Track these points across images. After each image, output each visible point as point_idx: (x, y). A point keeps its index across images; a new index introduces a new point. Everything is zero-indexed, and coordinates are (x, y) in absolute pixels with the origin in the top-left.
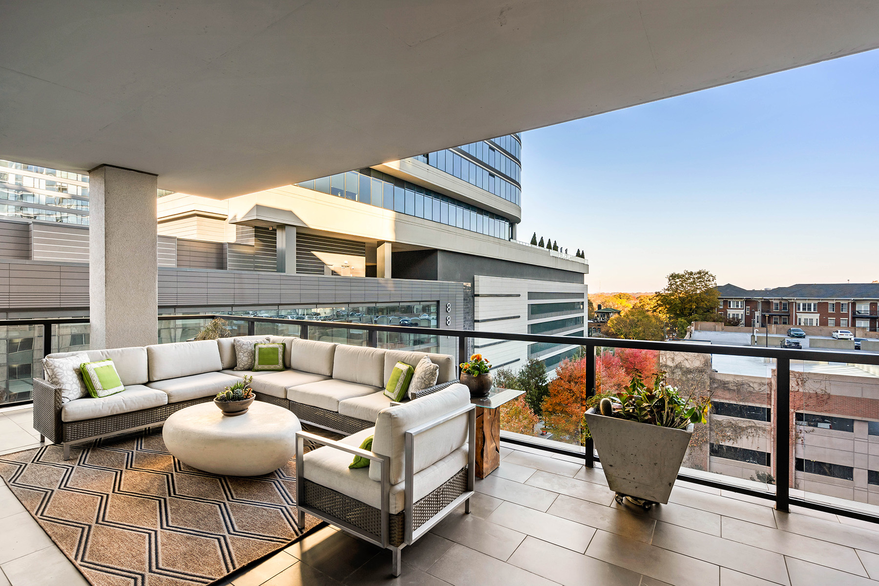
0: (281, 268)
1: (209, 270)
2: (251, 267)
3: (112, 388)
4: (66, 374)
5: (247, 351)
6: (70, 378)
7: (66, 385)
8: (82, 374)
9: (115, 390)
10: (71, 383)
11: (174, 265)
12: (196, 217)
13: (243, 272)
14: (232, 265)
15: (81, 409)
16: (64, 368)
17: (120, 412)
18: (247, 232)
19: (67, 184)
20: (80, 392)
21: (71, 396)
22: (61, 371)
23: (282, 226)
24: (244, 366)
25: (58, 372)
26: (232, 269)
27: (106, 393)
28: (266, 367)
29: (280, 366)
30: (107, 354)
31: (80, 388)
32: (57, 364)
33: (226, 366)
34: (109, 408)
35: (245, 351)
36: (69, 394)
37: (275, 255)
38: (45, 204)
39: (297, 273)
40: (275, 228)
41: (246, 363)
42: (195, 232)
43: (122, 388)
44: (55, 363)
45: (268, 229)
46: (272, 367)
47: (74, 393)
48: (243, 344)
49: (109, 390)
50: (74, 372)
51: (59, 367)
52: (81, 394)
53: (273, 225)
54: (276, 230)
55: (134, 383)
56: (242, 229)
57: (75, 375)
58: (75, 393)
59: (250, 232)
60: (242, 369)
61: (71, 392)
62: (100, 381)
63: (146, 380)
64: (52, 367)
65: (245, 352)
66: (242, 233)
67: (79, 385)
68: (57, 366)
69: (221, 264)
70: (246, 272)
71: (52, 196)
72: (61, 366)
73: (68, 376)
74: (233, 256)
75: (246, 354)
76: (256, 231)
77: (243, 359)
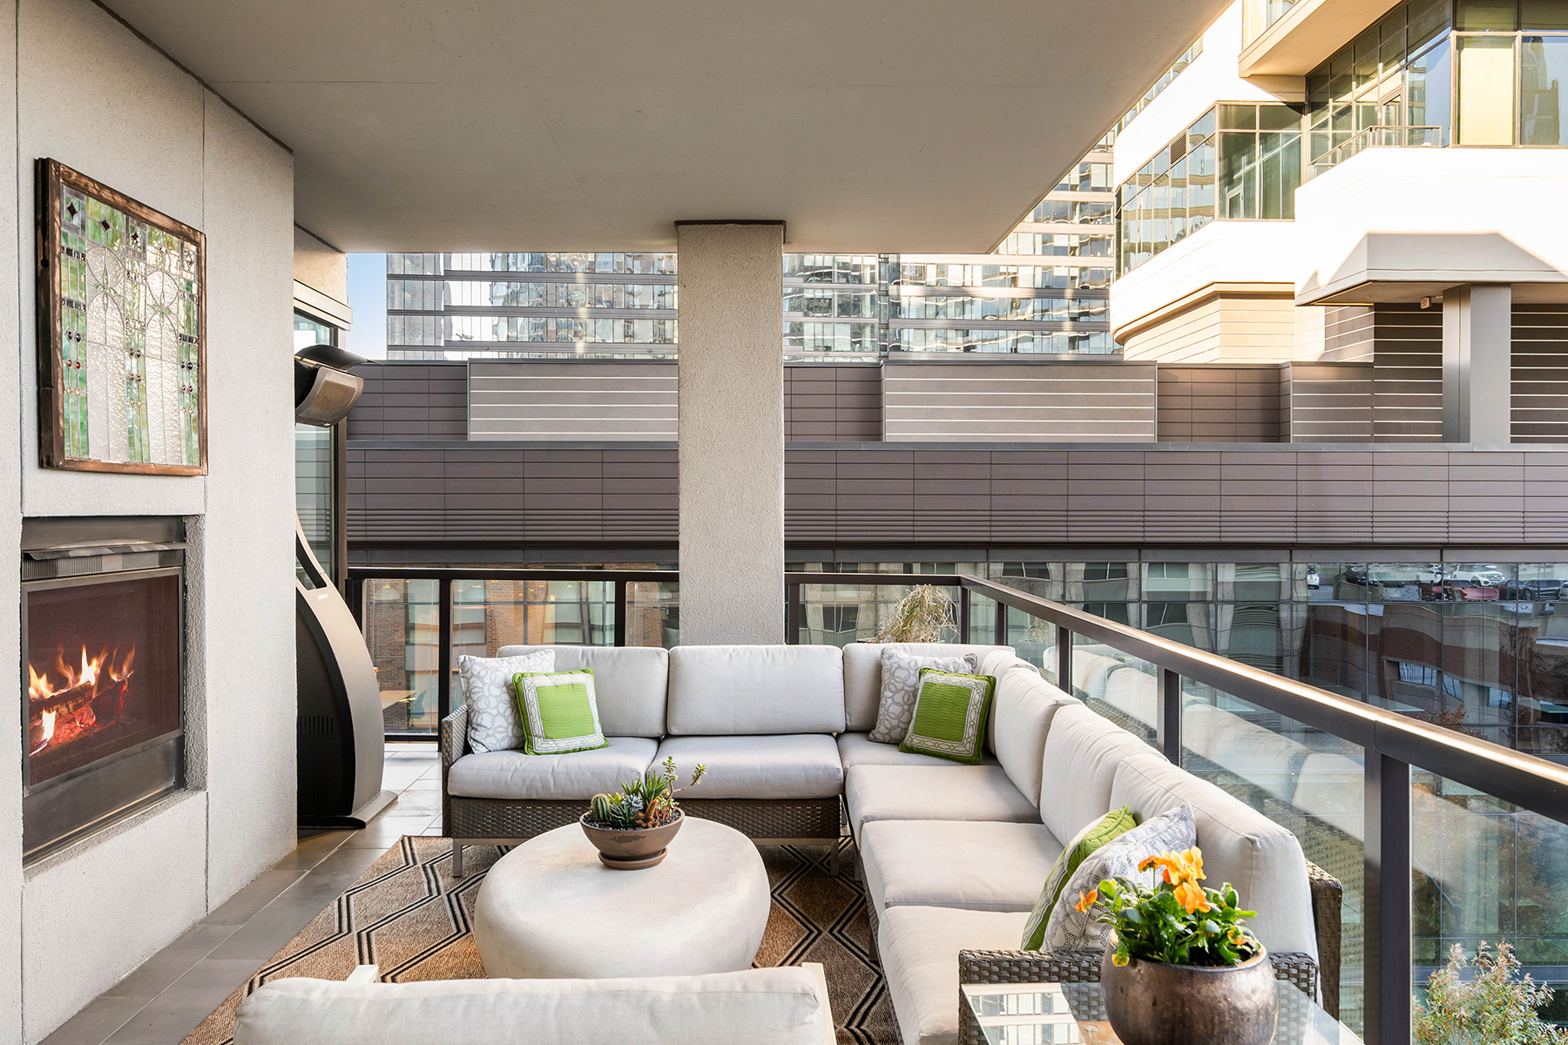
0: (1454, 429)
1: (1225, 446)
2: (1361, 428)
3: (567, 737)
4: (487, 694)
5: (903, 689)
6: (493, 702)
7: (484, 715)
8: (515, 695)
9: (577, 742)
10: (494, 712)
11: (1149, 436)
12: (1219, 302)
13: (1324, 447)
14: (1306, 429)
15: (475, 772)
16: (487, 680)
17: (543, 795)
18: (1353, 325)
19: (1018, 266)
20: (510, 734)
21: (490, 742)
22: (480, 685)
23: (1460, 292)
24: (890, 730)
25: (475, 687)
26: (1304, 439)
27: (551, 745)
28: (929, 743)
29: (967, 746)
30: (590, 659)
31: (511, 727)
32: (476, 669)
33: (854, 723)
34: (524, 781)
35: (900, 686)
36: (488, 735)
37: (1438, 387)
38: (981, 318)
39: (1513, 440)
40: (1438, 299)
41: (895, 723)
42: (1216, 342)
43: (598, 738)
44: (475, 666)
45: (1417, 306)
46: (944, 746)
47: (496, 734)
48: (899, 667)
49: (558, 741)
50: (505, 689)
51: (478, 677)
52: (514, 740)
53: (1429, 290)
54: (1439, 307)
55: (633, 732)
56: (1342, 316)
57: (506, 697)
58: (499, 736)
59: (1361, 322)
60: (887, 738)
61: (491, 732)
62: (542, 718)
63: (658, 730)
64: (468, 675)
65: (898, 691)
66: (1341, 328)
67: (511, 720)
68: (476, 673)
69: (1274, 427)
70: (1334, 446)
71: (993, 299)
72: (483, 673)
73: (491, 698)
74: (1308, 402)
75: (898, 697)
76: (1378, 319)
77: (891, 710)
